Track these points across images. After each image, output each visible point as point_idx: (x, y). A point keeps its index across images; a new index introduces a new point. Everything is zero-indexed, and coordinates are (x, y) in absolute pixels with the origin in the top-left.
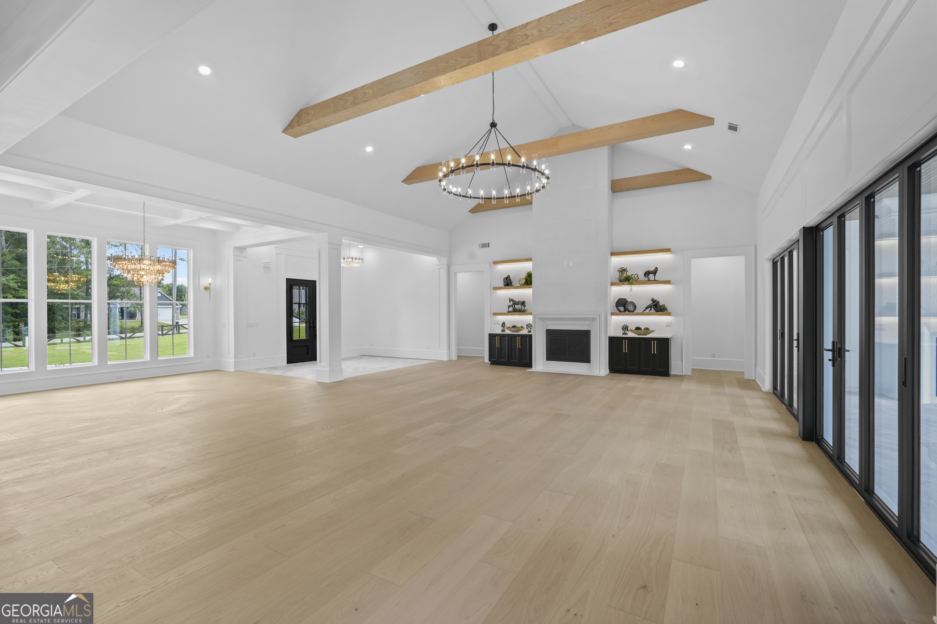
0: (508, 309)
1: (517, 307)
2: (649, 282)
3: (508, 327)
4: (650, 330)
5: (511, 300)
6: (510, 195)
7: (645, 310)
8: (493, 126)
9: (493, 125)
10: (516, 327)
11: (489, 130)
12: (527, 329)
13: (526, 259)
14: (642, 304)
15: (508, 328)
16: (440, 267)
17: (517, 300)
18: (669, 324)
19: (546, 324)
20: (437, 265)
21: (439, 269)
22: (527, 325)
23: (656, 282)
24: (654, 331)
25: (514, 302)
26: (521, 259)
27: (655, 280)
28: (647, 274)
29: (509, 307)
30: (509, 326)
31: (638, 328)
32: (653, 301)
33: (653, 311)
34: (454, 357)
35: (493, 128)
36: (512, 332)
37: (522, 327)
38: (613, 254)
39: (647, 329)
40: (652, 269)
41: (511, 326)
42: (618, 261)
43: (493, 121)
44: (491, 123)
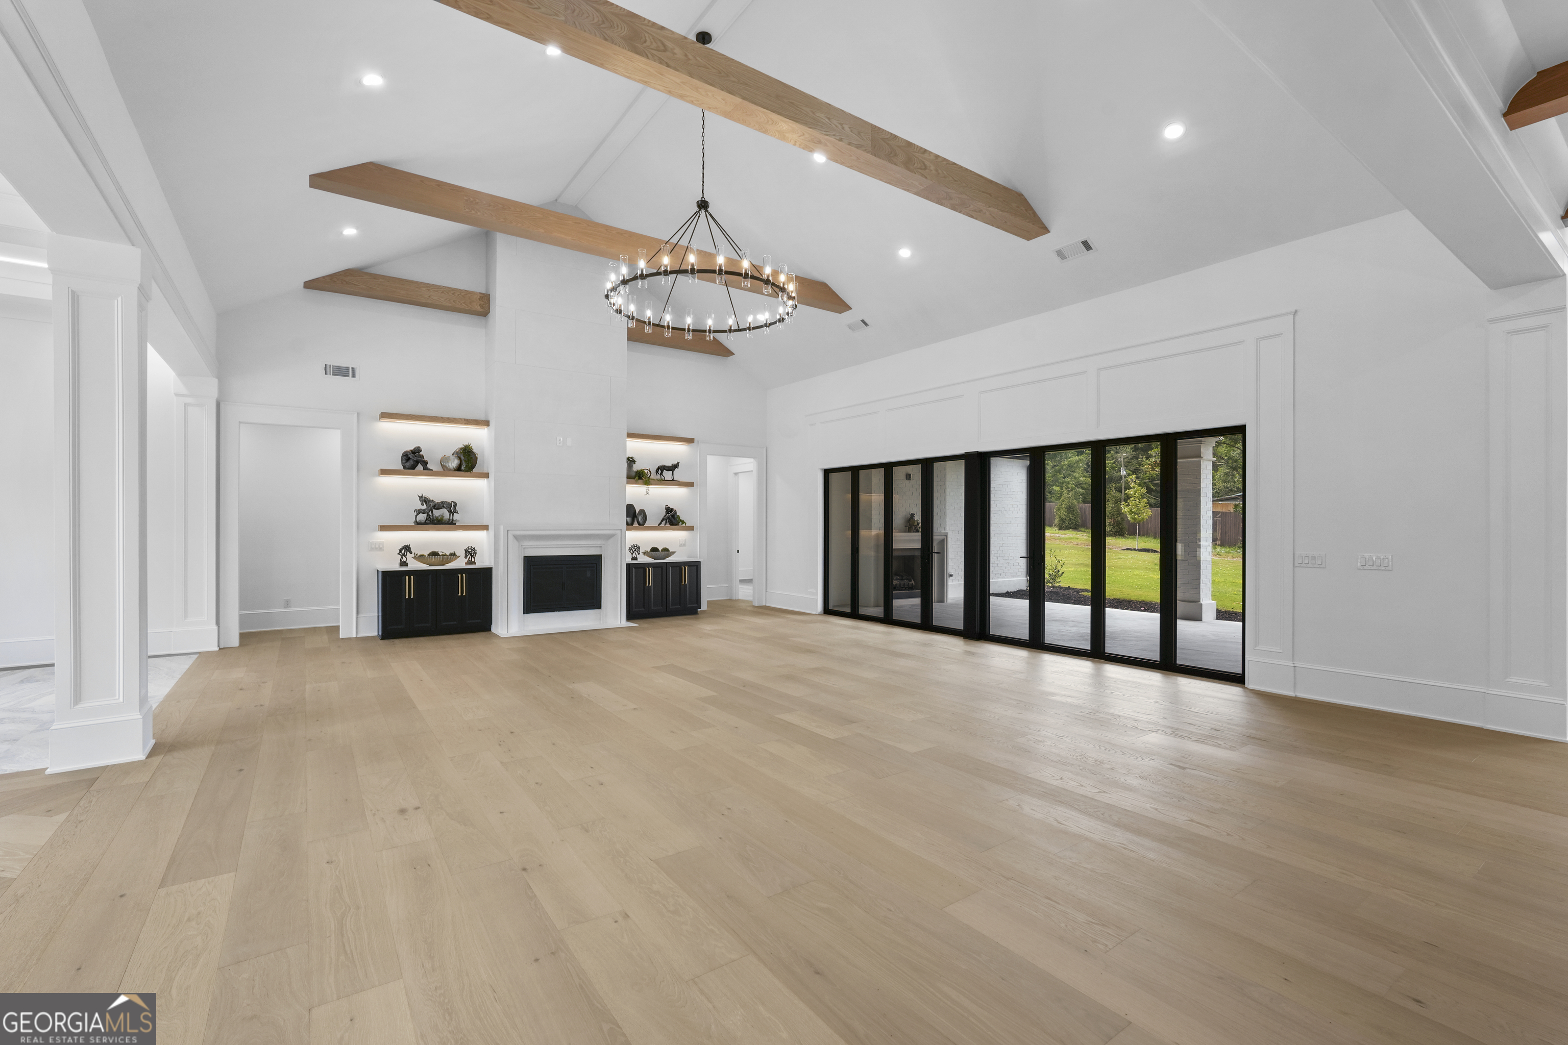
0: (416, 516)
1: (437, 513)
2: (662, 482)
3: (420, 556)
4: (670, 551)
5: (424, 500)
6: (657, 323)
7: (660, 524)
8: (703, 207)
9: (703, 205)
10: (439, 555)
12: (466, 557)
13: (464, 419)
14: (655, 515)
15: (420, 558)
16: (189, 400)
17: (438, 500)
18: (684, 543)
19: (524, 547)
20: (177, 395)
21: (186, 405)
22: (466, 551)
23: (673, 482)
24: (675, 552)
25: (432, 504)
26: (454, 418)
27: (674, 480)
28: (661, 469)
29: (419, 512)
30: (421, 554)
31: (654, 550)
32: (669, 510)
33: (668, 525)
34: (235, 641)
35: (703, 211)
36: (430, 565)
37: (453, 554)
38: (630, 435)
39: (666, 550)
40: (669, 464)
41: (426, 553)
42: (635, 447)
43: (703, 197)
44: (698, 202)
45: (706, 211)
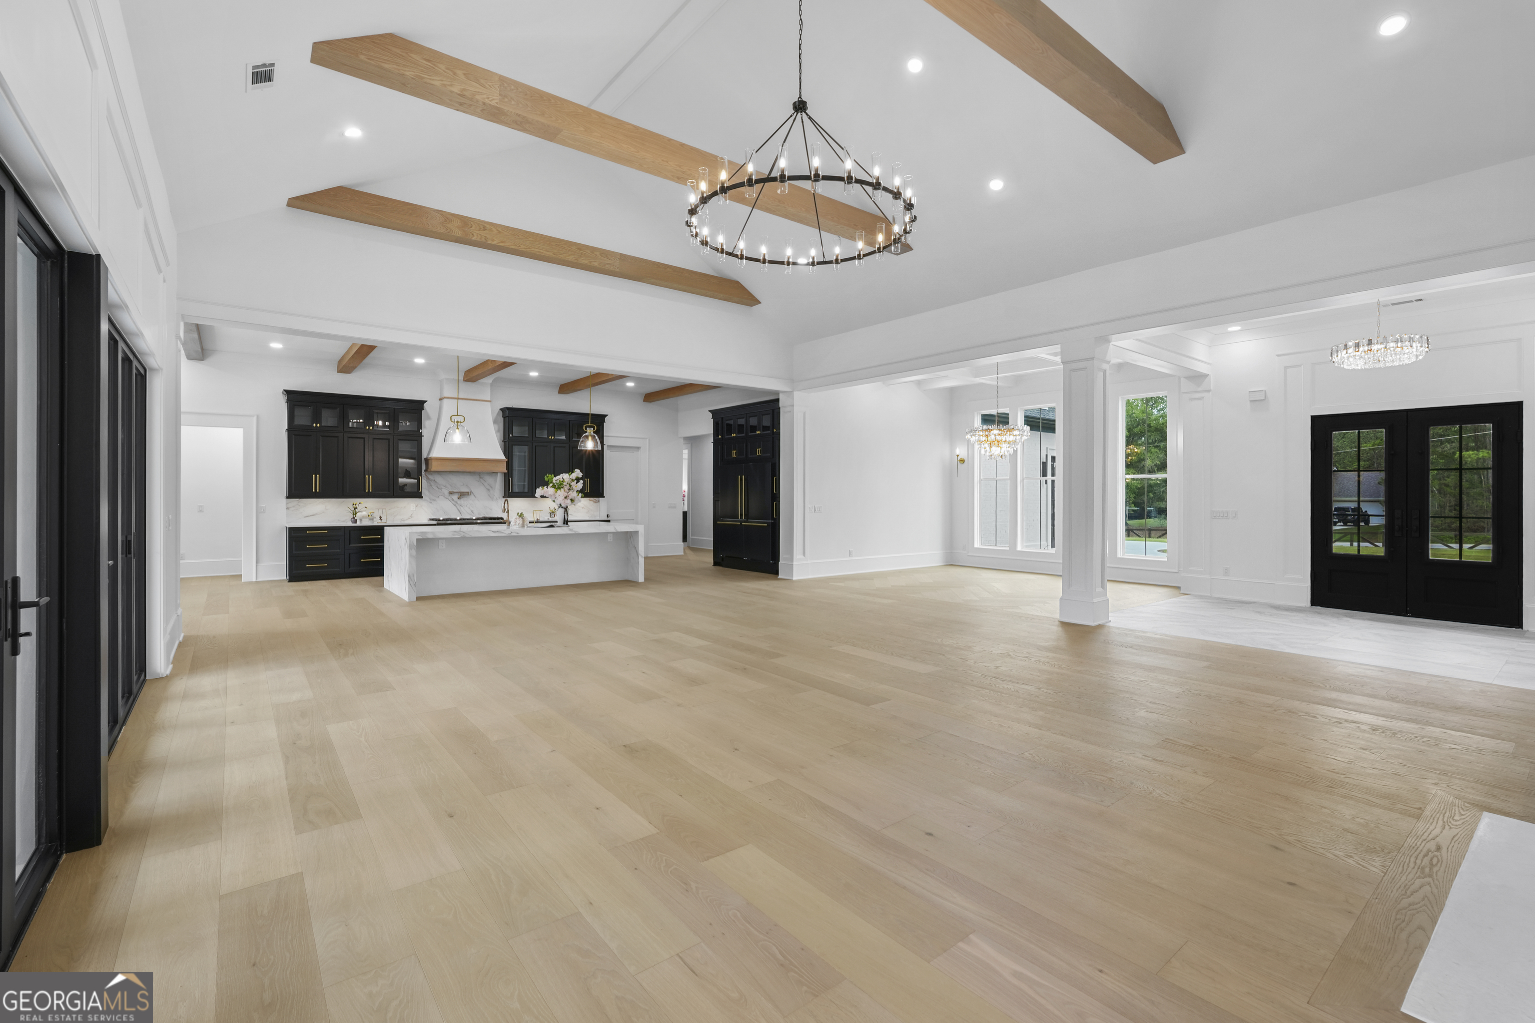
8: (800, 109)
9: (800, 106)
11: (791, 116)
35: (799, 113)
43: (800, 97)
44: (795, 103)
45: (805, 112)
